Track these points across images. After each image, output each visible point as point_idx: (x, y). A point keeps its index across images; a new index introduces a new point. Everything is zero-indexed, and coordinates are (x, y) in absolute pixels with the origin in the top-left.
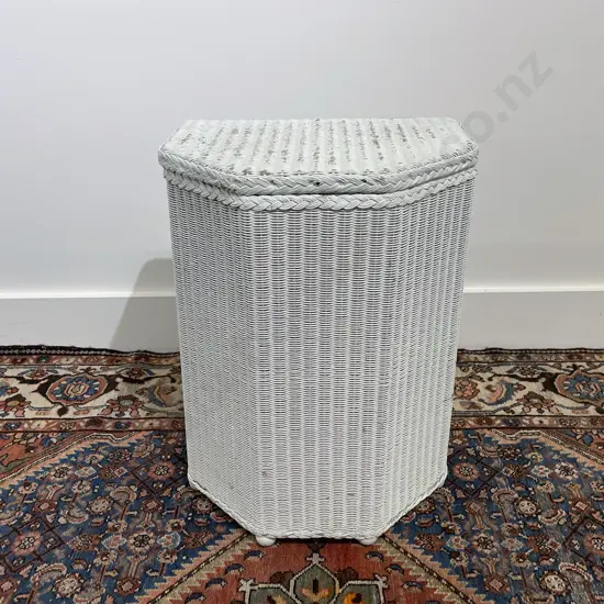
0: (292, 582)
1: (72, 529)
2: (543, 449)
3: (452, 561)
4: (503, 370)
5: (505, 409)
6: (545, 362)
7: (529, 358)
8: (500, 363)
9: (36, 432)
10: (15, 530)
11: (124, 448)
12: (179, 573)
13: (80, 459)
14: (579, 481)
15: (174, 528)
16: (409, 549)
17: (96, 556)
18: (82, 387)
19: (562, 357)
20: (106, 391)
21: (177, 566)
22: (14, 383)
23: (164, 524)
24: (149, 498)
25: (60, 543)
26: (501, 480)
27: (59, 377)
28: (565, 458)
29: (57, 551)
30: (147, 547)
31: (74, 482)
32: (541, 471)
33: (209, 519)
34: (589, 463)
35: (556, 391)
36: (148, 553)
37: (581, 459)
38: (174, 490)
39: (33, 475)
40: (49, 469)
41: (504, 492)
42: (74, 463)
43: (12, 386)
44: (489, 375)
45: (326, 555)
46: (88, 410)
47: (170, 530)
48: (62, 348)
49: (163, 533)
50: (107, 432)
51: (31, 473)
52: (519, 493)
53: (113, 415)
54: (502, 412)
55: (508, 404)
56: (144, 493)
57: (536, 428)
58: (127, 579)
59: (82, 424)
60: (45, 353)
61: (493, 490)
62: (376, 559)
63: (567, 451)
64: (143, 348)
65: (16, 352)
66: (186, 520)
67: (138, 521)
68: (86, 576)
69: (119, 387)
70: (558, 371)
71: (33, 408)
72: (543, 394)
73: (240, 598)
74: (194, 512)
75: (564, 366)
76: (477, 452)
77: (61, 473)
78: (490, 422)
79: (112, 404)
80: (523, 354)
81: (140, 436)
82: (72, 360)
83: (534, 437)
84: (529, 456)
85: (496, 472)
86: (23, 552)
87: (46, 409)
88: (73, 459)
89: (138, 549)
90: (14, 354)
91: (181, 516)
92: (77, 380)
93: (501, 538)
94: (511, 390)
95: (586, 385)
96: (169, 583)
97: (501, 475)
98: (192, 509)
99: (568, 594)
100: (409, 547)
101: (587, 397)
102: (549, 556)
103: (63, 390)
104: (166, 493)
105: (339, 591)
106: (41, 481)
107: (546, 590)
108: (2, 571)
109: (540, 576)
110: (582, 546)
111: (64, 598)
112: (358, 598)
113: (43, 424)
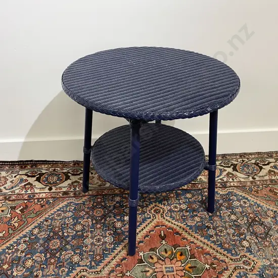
0: (157, 251)
1: (71, 237)
2: (236, 195)
3: (211, 239)
4: (217, 163)
5: (221, 179)
6: (232, 159)
7: (226, 157)
9: (42, 199)
10: (48, 239)
11: (81, 204)
12: (116, 252)
13: (65, 209)
14: (249, 206)
15: (109, 235)
17: (83, 247)
18: (55, 178)
19: (238, 157)
20: (66, 180)
21: (114, 249)
23: (105, 233)
24: (97, 223)
25: (68, 243)
26: (223, 208)
27: (43, 174)
28: (244, 198)
29: (67, 246)
30: (101, 242)
31: (65, 219)
32: (236, 203)
33: (122, 230)
35: (237, 171)
36: (102, 245)
37: (249, 198)
38: (105, 220)
39: (48, 217)
40: (53, 214)
41: (225, 212)
42: (63, 211)
43: (25, 179)
45: (167, 240)
46: (60, 188)
47: (108, 235)
48: (41, 161)
49: (106, 237)
50: (72, 197)
51: (47, 216)
52: (230, 212)
53: (72, 190)
54: (220, 181)
55: (221, 177)
56: (94, 222)
57: (232, 187)
58: (97, 255)
59: (61, 195)
60: (34, 164)
61: (221, 212)
62: (185, 240)
63: (245, 195)
64: (75, 160)
65: (22, 163)
66: (113, 231)
67: (95, 233)
68: (81, 254)
69: (71, 178)
70: (236, 163)
71: (37, 188)
72: (233, 173)
73: (140, 258)
74: (116, 228)
75: (239, 160)
77: (59, 215)
78: (216, 185)
79: (70, 186)
81: (86, 198)
82: (46, 166)
83: (232, 190)
84: (231, 198)
85: (221, 205)
86: (54, 247)
87: (43, 188)
88: (62, 209)
89: (99, 244)
90: (21, 164)
91: (111, 230)
92: (52, 174)
93: (226, 229)
94: (221, 171)
95: (248, 168)
96: (113, 256)
97: (223, 206)
98: (114, 227)
99: (250, 247)
100: (196, 235)
101: (249, 173)
102: (242, 235)
103: (47, 179)
104: (103, 221)
105: (174, 251)
106: (52, 219)
107: (243, 246)
108: (48, 255)
109: (240, 242)
110: (253, 230)
111: (76, 263)
112: (181, 255)
113: (44, 195)
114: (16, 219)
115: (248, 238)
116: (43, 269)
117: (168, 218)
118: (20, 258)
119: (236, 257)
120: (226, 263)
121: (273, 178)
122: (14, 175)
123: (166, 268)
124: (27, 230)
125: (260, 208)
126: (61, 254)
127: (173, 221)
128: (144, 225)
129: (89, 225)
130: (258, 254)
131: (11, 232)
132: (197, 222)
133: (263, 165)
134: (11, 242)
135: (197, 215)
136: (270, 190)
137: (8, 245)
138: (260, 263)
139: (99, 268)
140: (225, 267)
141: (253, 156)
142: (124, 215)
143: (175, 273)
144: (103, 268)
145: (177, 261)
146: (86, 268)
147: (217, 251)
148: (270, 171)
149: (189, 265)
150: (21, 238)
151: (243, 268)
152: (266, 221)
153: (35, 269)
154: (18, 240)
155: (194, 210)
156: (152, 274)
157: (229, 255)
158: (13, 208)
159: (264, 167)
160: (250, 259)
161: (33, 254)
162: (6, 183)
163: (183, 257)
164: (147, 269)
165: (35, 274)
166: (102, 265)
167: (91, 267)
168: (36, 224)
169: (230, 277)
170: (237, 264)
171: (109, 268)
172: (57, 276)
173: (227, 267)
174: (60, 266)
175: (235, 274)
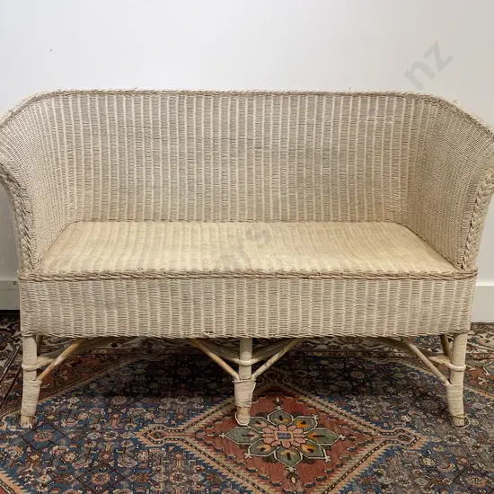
0: (268, 416)
1: (142, 395)
2: (401, 366)
3: (352, 410)
5: (378, 349)
10: (110, 395)
12: (207, 413)
13: (135, 366)
14: (420, 380)
15: (199, 395)
17: (159, 405)
21: (205, 409)
23: (193, 393)
24: (181, 382)
25: (138, 400)
28: (413, 370)
29: (137, 403)
31: (135, 376)
32: (400, 375)
33: (217, 392)
36: (187, 404)
37: (421, 371)
38: (194, 380)
40: (118, 370)
45: (284, 407)
47: (197, 396)
49: (193, 397)
52: (387, 384)
56: (177, 381)
57: (397, 357)
58: (180, 414)
62: (312, 409)
67: (178, 392)
68: (156, 413)
74: (208, 389)
76: (364, 367)
77: (126, 372)
83: (396, 361)
84: (393, 369)
85: (373, 376)
86: (118, 403)
89: (182, 403)
93: (377, 401)
95: (426, 339)
96: (203, 416)
97: (377, 377)
98: (206, 387)
99: (413, 422)
100: (330, 405)
101: (427, 345)
102: (402, 409)
104: (190, 380)
105: (293, 420)
107: (402, 421)
108: (110, 411)
109: (398, 416)
110: (421, 405)
111: (149, 420)
112: (304, 423)
115: (410, 413)
116: (102, 423)
117: (289, 384)
118: (70, 411)
119: (389, 431)
120: (371, 435)
123: (279, 434)
125: (436, 383)
126: (127, 411)
129: (169, 384)
130: (425, 430)
135: (333, 384)
138: (425, 440)
139: (181, 427)
140: (370, 439)
143: (292, 440)
144: (188, 427)
145: (297, 428)
146: (163, 425)
147: (360, 423)
149: (315, 434)
150: (72, 391)
151: (398, 443)
153: (92, 422)
155: (330, 378)
156: (257, 439)
157: (379, 428)
160: (410, 434)
161: (88, 408)
163: (306, 425)
164: (251, 433)
165: (91, 426)
166: (186, 425)
167: (170, 425)
168: (93, 379)
169: (375, 450)
170: (388, 438)
171: (196, 427)
172: (121, 431)
173: (373, 440)
174: (127, 422)
175: (384, 448)
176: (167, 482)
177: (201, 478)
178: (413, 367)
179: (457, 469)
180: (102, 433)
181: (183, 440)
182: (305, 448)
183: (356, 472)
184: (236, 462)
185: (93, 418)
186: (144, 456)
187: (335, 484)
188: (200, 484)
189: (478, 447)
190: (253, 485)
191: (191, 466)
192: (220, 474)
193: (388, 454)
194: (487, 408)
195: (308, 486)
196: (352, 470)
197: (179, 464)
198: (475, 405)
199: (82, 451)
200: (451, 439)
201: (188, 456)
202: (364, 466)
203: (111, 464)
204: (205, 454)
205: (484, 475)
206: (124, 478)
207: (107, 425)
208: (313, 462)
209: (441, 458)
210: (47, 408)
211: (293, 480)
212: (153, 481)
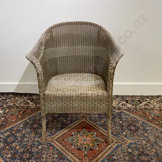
0: (81, 132)
2: (125, 113)
4: (118, 99)
5: (118, 106)
6: (127, 98)
8: (118, 98)
9: (32, 109)
10: (33, 124)
12: (62, 131)
14: (130, 118)
15: (60, 124)
16: (100, 128)
17: (47, 128)
19: (130, 97)
21: (61, 129)
22: (26, 100)
24: (55, 119)
26: (117, 118)
27: (34, 99)
28: (128, 114)
29: (41, 127)
32: (124, 117)
33: (66, 123)
34: (132, 115)
35: (128, 103)
36: (56, 128)
37: (131, 115)
38: (59, 118)
41: (117, 120)
44: (116, 100)
45: (86, 129)
48: (34, 94)
49: (58, 125)
51: (33, 115)
52: (120, 120)
55: (119, 105)
56: (54, 119)
57: (124, 109)
58: (53, 131)
60: (31, 95)
61: (115, 119)
62: (95, 130)
66: (62, 123)
67: (53, 123)
70: (128, 99)
71: (31, 105)
72: (126, 104)
73: (72, 134)
75: (130, 99)
76: (113, 113)
77: (38, 115)
78: (115, 108)
80: (122, 96)
82: (36, 96)
83: (123, 111)
84: (122, 114)
85: (116, 117)
86: (35, 127)
87: (33, 105)
88: (40, 113)
89: (54, 127)
90: (25, 95)
92: (38, 100)
93: (116, 127)
94: (119, 103)
95: (134, 102)
96: (60, 132)
98: (62, 121)
99: (126, 135)
101: (134, 104)
102: (124, 130)
103: (35, 101)
104: (58, 119)
105: (88, 134)
106: (35, 116)
107: (123, 134)
108: (32, 130)
109: (122, 132)
110: (130, 128)
112: (92, 135)
113: (33, 107)
114: (20, 115)
115: (126, 131)
117: (88, 120)
118: (20, 130)
119: (118, 138)
120: (112, 140)
121: (146, 107)
122: (21, 99)
123: (83, 139)
124: (24, 120)
125: (136, 119)
126: (37, 130)
127: (91, 121)
128: (76, 122)
129: (51, 120)
130: (130, 138)
131: (17, 120)
132: (102, 123)
133: (143, 101)
134: (17, 124)
135: (102, 120)
136: (143, 112)
137: (16, 124)
138: (129, 141)
139: (53, 136)
141: (138, 97)
142: (68, 117)
143: (87, 141)
144: (55, 136)
145: (89, 137)
146: (47, 136)
148: (145, 104)
149: (95, 139)
151: (121, 143)
152: (137, 125)
153: (26, 134)
154: (20, 123)
155: (101, 118)
156: (76, 141)
157: (115, 137)
158: (20, 111)
159: (143, 102)
160: (125, 139)
161: (25, 129)
162: (17, 102)
163: (92, 136)
164: (75, 139)
165: (26, 136)
166: (55, 135)
167: (50, 136)
168: (28, 118)
169: (113, 145)
170: (118, 141)
171: (58, 137)
172: (35, 138)
173: (113, 142)
174: (36, 134)
175: (116, 144)
176: (46, 158)
177: (57, 156)
178: (128, 113)
179: (139, 153)
180: (28, 138)
181: (53, 142)
182: (91, 145)
183: (106, 154)
184: (68, 150)
185: (26, 132)
186: (40, 147)
187: (99, 159)
188: (57, 158)
189: (146, 145)
190: (73, 159)
191: (55, 152)
192: (63, 155)
193: (117, 147)
194: (151, 129)
195: (90, 160)
196: (105, 153)
197: (51, 151)
198: (147, 128)
199: (22, 145)
200: (138, 142)
201: (54, 148)
202: (109, 152)
203: (30, 150)
204: (59, 147)
205: (148, 155)
206: (33, 156)
207: (30, 136)
208: (93, 150)
209: (134, 149)
210: (13, 129)
211: (86, 157)
212: (42, 157)
